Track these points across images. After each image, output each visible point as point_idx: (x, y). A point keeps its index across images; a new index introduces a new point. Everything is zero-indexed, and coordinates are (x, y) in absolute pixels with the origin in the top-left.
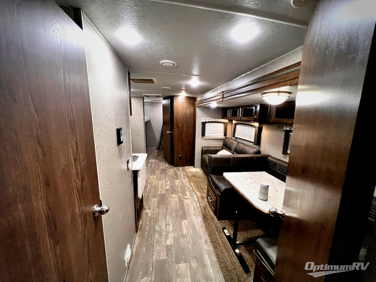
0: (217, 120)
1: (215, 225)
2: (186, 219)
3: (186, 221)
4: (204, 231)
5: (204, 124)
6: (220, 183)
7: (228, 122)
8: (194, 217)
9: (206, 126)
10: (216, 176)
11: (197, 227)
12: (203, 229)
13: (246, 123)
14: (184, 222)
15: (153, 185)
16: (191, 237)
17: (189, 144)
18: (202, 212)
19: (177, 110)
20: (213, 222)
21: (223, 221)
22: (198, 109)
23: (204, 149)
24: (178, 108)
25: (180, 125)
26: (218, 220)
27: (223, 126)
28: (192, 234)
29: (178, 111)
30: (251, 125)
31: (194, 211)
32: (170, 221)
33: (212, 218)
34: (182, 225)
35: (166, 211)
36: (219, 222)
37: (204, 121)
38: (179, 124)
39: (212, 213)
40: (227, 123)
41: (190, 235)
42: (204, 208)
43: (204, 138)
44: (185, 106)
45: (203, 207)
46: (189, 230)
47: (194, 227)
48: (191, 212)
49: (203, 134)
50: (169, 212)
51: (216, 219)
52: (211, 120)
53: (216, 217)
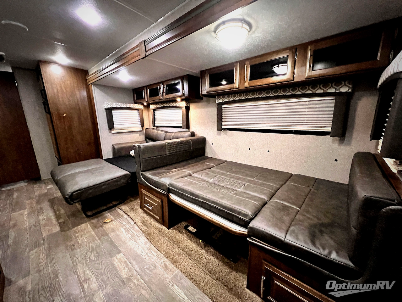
0: (128, 106)
1: (167, 237)
2: (120, 252)
3: (120, 256)
4: (155, 254)
5: (109, 111)
6: (161, 178)
7: (143, 108)
8: (131, 244)
9: (113, 114)
10: (151, 172)
11: (143, 254)
12: (152, 251)
13: (168, 105)
14: (117, 259)
15: (25, 226)
16: (138, 276)
17: (89, 144)
18: (141, 229)
19: (53, 89)
20: (164, 234)
21: (176, 227)
22: (95, 88)
23: (116, 147)
24: (54, 86)
25: (64, 115)
26: (169, 229)
27: (137, 114)
28: (138, 269)
29: (55, 91)
30: (176, 107)
31: (128, 234)
32: (88, 271)
33: (160, 230)
34: (116, 264)
35: (72, 259)
36: (171, 231)
37: (109, 106)
38: (61, 113)
39: (157, 224)
40: (142, 110)
41: (135, 273)
42: (143, 222)
43: (113, 132)
44: (69, 82)
45: (140, 222)
46: (130, 266)
47: (137, 258)
48: (123, 239)
49: (111, 126)
50: (79, 259)
51: (167, 229)
52: (119, 105)
53: (164, 227)
